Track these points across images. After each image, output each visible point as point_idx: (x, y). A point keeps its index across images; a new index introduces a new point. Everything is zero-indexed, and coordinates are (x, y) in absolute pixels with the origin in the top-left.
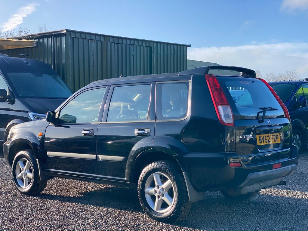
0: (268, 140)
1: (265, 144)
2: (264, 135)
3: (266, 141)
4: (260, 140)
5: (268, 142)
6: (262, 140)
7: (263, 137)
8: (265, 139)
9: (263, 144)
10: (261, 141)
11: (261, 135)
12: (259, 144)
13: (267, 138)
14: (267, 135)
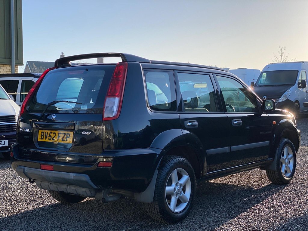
0: (52, 137)
1: (47, 140)
2: (49, 132)
3: (50, 138)
4: (42, 135)
5: (52, 140)
6: (45, 136)
7: (47, 133)
8: (48, 136)
9: (44, 140)
10: (42, 137)
11: (44, 131)
12: (39, 140)
13: (51, 135)
14: (53, 132)
